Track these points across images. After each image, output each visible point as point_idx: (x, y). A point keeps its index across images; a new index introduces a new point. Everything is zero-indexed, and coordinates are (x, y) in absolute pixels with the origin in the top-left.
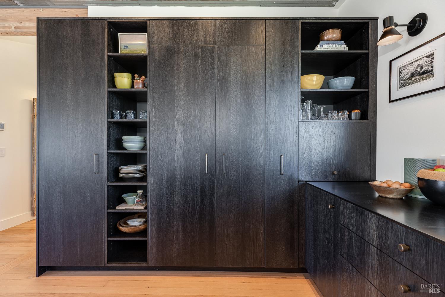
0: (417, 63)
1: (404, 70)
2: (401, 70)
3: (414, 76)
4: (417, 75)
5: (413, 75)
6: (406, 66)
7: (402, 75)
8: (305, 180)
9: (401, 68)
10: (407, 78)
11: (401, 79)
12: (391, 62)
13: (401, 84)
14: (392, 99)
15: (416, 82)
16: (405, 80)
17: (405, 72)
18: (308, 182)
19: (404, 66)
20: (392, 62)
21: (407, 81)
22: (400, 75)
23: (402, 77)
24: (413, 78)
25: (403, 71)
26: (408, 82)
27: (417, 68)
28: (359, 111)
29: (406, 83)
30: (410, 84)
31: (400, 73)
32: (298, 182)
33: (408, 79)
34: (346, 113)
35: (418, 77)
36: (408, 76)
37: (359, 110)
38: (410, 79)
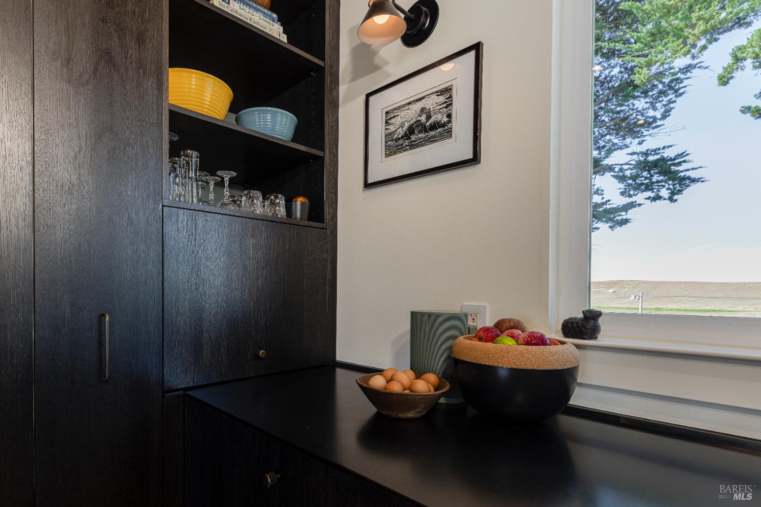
0: (419, 105)
1: (394, 117)
2: (389, 116)
3: (415, 134)
4: (420, 132)
5: (411, 130)
6: (399, 108)
7: (392, 128)
8: (183, 386)
9: (387, 113)
10: (400, 136)
11: (389, 136)
12: (368, 96)
13: (387, 147)
14: (370, 181)
15: (417, 146)
16: (397, 140)
17: (397, 121)
18: (191, 393)
19: (395, 109)
20: (371, 98)
21: (400, 142)
22: (386, 129)
23: (390, 134)
24: (413, 138)
25: (393, 121)
26: (402, 145)
27: (420, 116)
28: (307, 201)
29: (397, 146)
30: (407, 149)
31: (387, 123)
32: (163, 397)
33: (402, 137)
34: (281, 201)
35: (422, 135)
36: (401, 132)
37: (305, 199)
38: (407, 139)
